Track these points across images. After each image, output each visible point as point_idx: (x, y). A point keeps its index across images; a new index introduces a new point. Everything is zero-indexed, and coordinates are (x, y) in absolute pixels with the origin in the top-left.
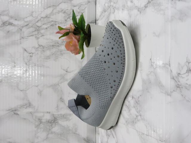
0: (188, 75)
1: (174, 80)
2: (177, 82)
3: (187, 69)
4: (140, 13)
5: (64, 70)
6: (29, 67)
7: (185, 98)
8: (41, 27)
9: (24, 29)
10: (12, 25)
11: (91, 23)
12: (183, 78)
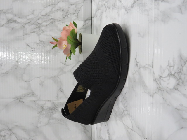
0: (170, 79)
1: (157, 82)
2: (159, 84)
3: (168, 73)
4: (127, 12)
7: (166, 101)
8: (41, 24)
9: (27, 26)
10: (16, 22)
11: (87, 20)
12: (164, 81)
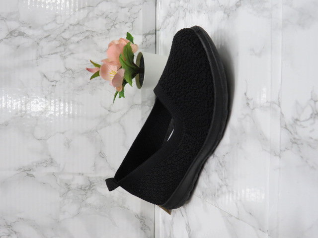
0: (314, 123)
1: (288, 130)
3: (311, 112)
4: (228, 16)
5: (105, 108)
6: (50, 103)
7: (307, 162)
8: (69, 39)
9: (43, 43)
10: (23, 36)
11: (149, 34)
12: (304, 127)
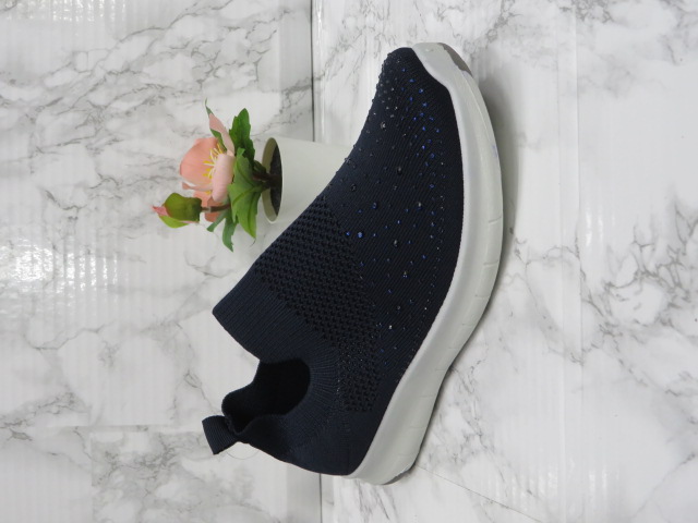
1: (595, 306)
2: (605, 313)
3: (635, 269)
4: (471, 58)
5: (197, 268)
6: (65, 261)
8: (106, 107)
9: (45, 118)
11: (296, 88)
12: (623, 300)
